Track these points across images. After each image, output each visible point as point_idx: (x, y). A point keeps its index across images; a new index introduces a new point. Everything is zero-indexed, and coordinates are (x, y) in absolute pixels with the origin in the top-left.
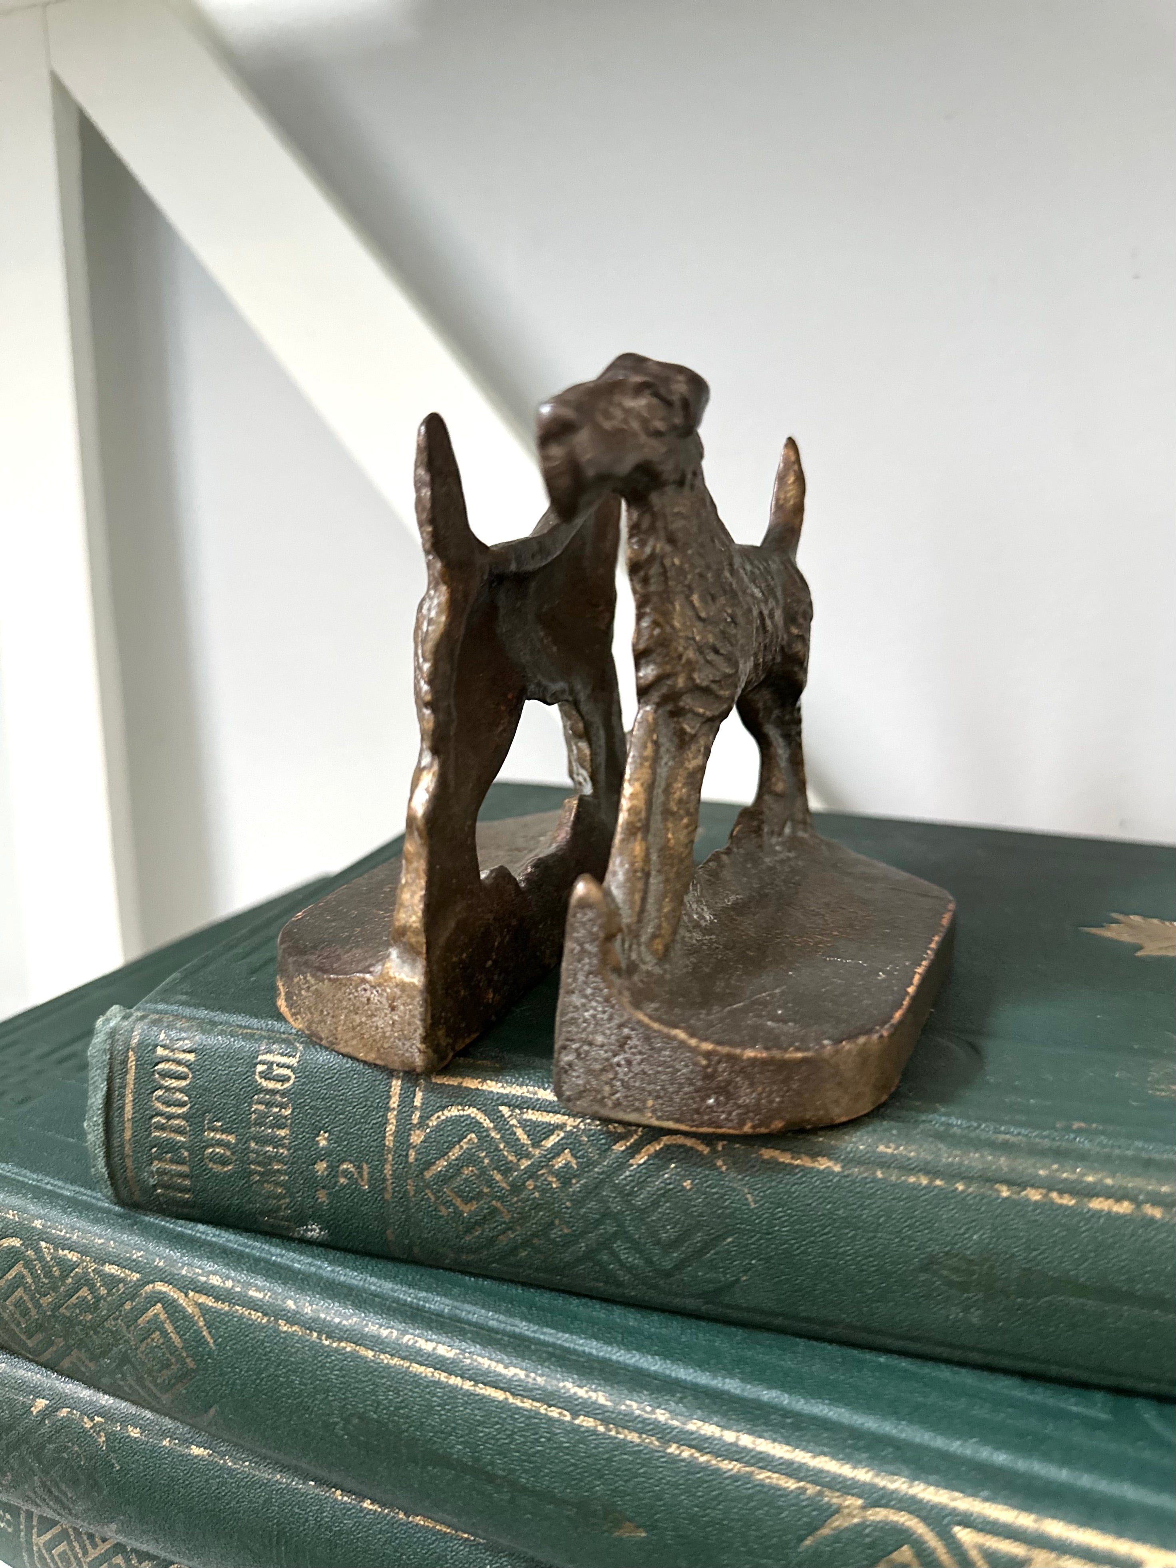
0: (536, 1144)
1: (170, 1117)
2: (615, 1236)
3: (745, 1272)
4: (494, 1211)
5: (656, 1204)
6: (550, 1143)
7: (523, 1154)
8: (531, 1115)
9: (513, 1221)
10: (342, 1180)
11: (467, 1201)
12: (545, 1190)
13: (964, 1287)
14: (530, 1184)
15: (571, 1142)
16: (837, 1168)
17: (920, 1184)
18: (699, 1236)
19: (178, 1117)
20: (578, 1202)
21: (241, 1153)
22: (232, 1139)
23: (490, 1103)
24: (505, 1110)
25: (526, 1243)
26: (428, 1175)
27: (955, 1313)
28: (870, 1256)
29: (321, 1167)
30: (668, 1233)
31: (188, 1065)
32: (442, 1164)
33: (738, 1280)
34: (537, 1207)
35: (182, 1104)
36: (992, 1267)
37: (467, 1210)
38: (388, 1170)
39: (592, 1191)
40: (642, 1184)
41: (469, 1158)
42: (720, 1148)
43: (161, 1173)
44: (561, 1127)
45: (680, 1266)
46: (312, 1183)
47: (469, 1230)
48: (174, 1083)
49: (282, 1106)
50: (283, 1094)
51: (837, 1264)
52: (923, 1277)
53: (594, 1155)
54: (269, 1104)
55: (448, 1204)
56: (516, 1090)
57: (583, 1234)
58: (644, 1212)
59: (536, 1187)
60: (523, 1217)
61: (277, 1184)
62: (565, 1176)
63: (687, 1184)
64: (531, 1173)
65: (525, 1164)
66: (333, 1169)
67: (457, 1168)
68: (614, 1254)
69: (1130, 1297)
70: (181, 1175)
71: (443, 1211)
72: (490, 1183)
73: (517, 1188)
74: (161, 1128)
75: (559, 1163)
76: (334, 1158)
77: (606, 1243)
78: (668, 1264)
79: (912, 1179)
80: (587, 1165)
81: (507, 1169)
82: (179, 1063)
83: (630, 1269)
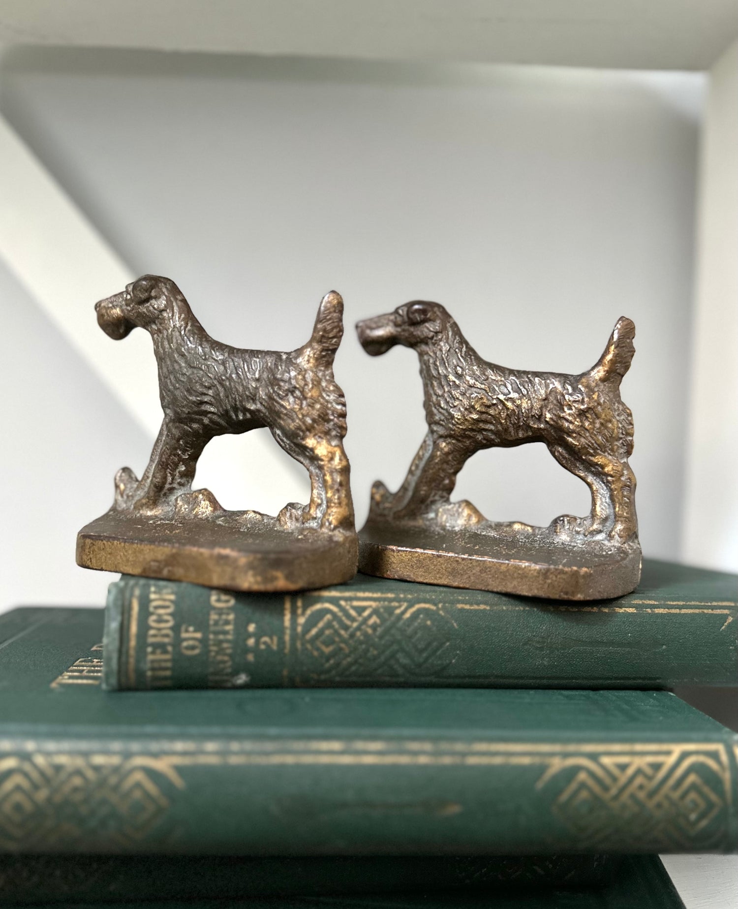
0: (360, 614)
1: (159, 629)
2: (397, 651)
3: (454, 658)
4: (341, 649)
5: (416, 633)
6: (366, 613)
7: (353, 620)
8: (356, 603)
9: (351, 652)
10: (263, 647)
11: (327, 646)
12: (366, 634)
13: (541, 649)
14: (358, 634)
15: (375, 612)
16: (488, 608)
17: (520, 610)
18: (435, 644)
19: (164, 628)
20: (381, 637)
21: (204, 641)
22: (198, 635)
23: (334, 601)
24: (343, 603)
25: (356, 662)
26: (308, 637)
27: (538, 662)
28: (505, 642)
29: (251, 642)
30: (421, 646)
31: (171, 601)
32: (314, 631)
33: (451, 663)
34: (361, 643)
35: (167, 621)
36: (552, 639)
37: (327, 650)
38: (287, 638)
39: (387, 631)
40: (409, 626)
41: (329, 625)
42: (440, 605)
43: (153, 661)
44: (370, 607)
45: (427, 659)
46: (246, 650)
47: (328, 660)
48: (161, 611)
49: (228, 614)
50: (229, 608)
51: (492, 647)
52: (526, 647)
53: (386, 615)
54: (220, 614)
55: (318, 649)
56: (347, 594)
57: (383, 652)
58: (410, 637)
59: (362, 635)
60: (355, 649)
61: (226, 654)
62: (374, 627)
63: (429, 623)
64: (358, 628)
65: (355, 625)
66: (257, 642)
67: (321, 633)
68: (397, 661)
69: (601, 643)
70: (166, 661)
71: (316, 653)
72: (339, 635)
73: (352, 636)
74: (154, 636)
75: (371, 621)
76: (258, 635)
77: (393, 656)
78: (421, 660)
79: (517, 609)
80: (383, 620)
81: (346, 628)
82: (165, 600)
83: (404, 667)
